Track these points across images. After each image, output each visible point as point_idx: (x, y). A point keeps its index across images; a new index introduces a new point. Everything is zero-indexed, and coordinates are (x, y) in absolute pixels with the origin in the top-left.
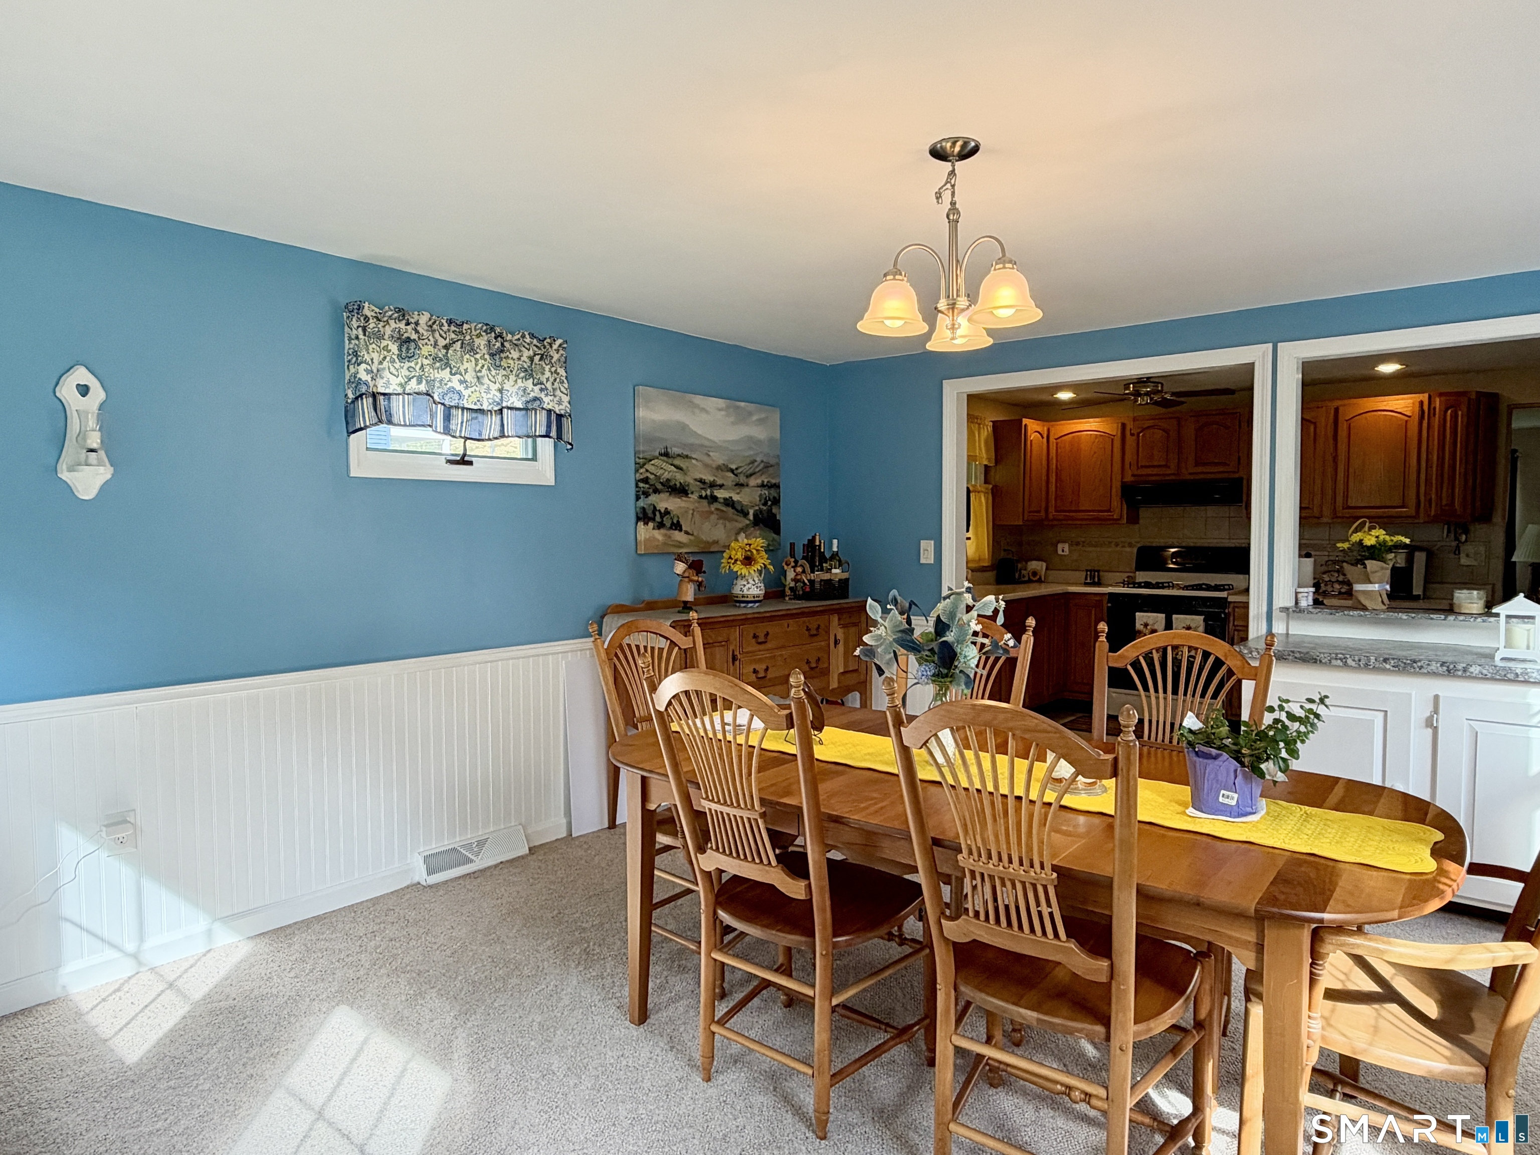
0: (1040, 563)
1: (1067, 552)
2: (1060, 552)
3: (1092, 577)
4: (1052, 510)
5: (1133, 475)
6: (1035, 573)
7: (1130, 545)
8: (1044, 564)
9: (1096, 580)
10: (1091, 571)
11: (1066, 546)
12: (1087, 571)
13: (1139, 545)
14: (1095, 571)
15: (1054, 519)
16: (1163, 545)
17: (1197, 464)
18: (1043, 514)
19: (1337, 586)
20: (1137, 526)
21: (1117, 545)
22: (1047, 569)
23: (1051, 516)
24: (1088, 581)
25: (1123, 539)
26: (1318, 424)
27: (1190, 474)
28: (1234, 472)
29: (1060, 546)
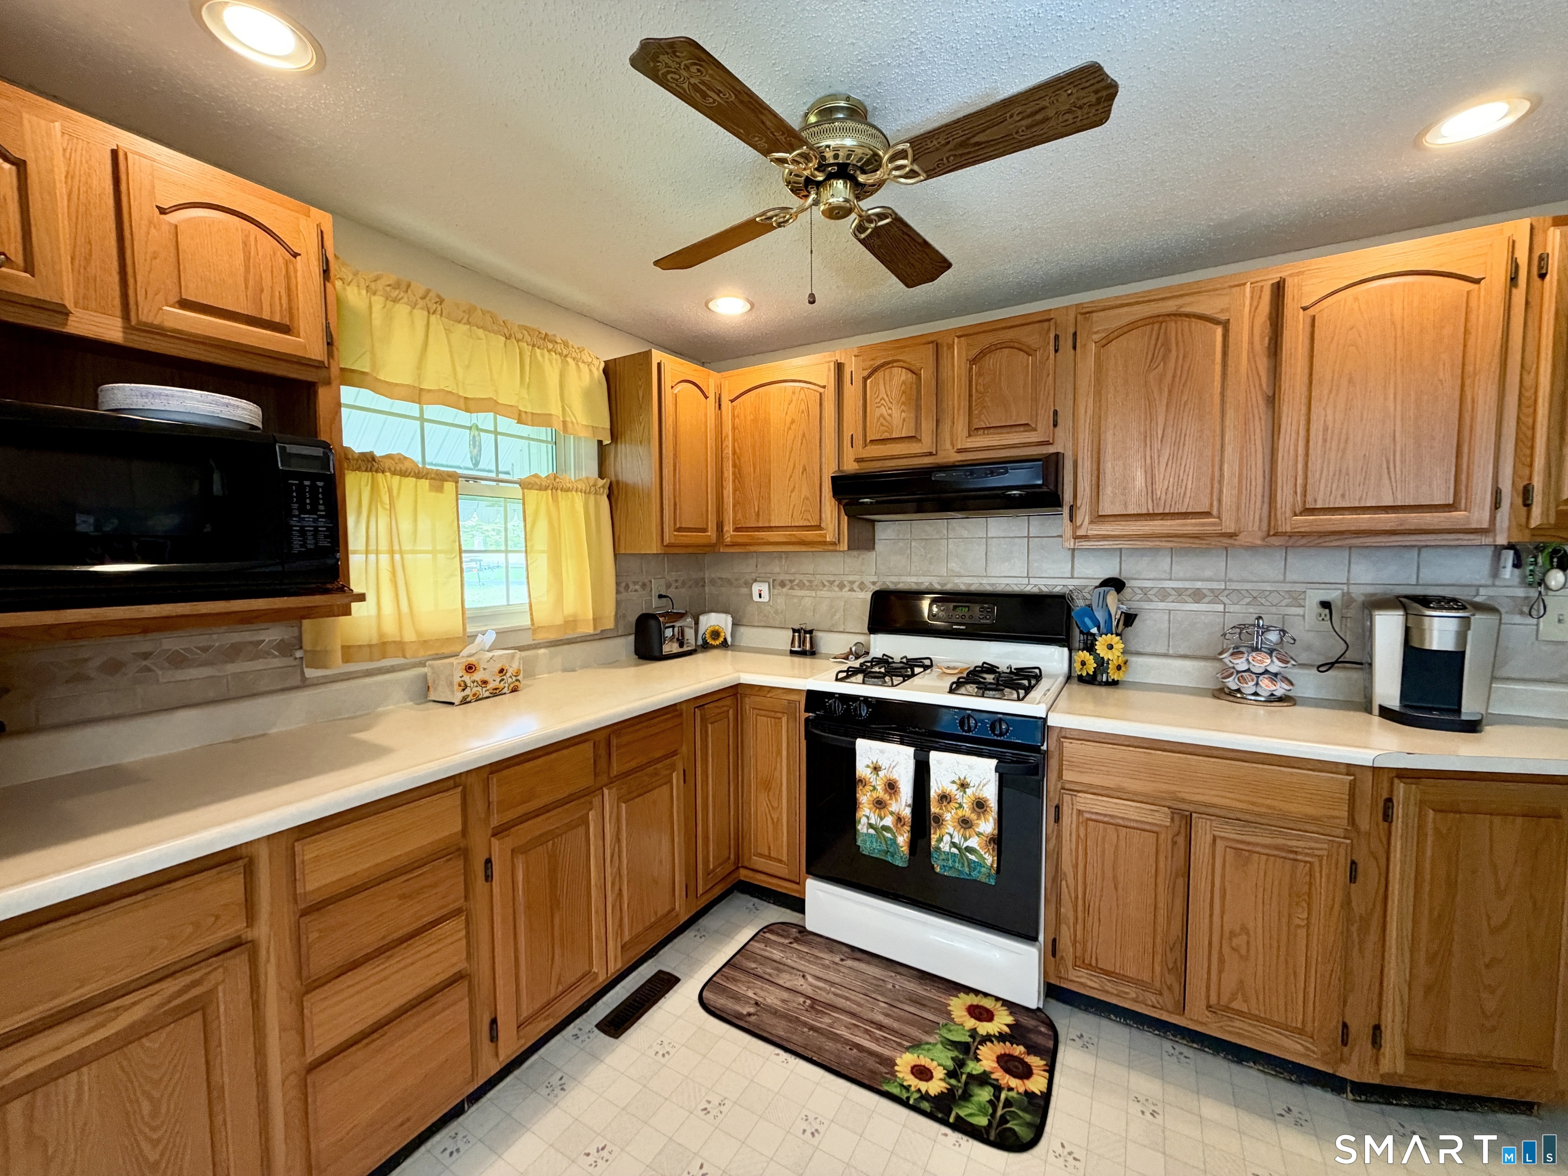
0: (723, 615)
1: (766, 598)
2: (756, 598)
3: (802, 642)
4: (729, 528)
5: (858, 460)
6: (716, 634)
7: (862, 587)
8: (729, 619)
9: (808, 647)
10: (798, 631)
11: (764, 588)
12: (794, 631)
13: (876, 588)
14: (806, 632)
15: (734, 545)
16: (914, 587)
17: (973, 431)
18: (712, 533)
19: (1265, 682)
20: (873, 555)
21: (841, 586)
22: (735, 624)
23: (728, 539)
24: (796, 649)
25: (851, 578)
26: (1233, 327)
27: (959, 451)
28: (1047, 443)
29: (756, 588)
